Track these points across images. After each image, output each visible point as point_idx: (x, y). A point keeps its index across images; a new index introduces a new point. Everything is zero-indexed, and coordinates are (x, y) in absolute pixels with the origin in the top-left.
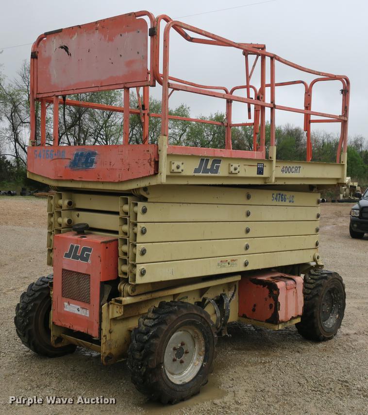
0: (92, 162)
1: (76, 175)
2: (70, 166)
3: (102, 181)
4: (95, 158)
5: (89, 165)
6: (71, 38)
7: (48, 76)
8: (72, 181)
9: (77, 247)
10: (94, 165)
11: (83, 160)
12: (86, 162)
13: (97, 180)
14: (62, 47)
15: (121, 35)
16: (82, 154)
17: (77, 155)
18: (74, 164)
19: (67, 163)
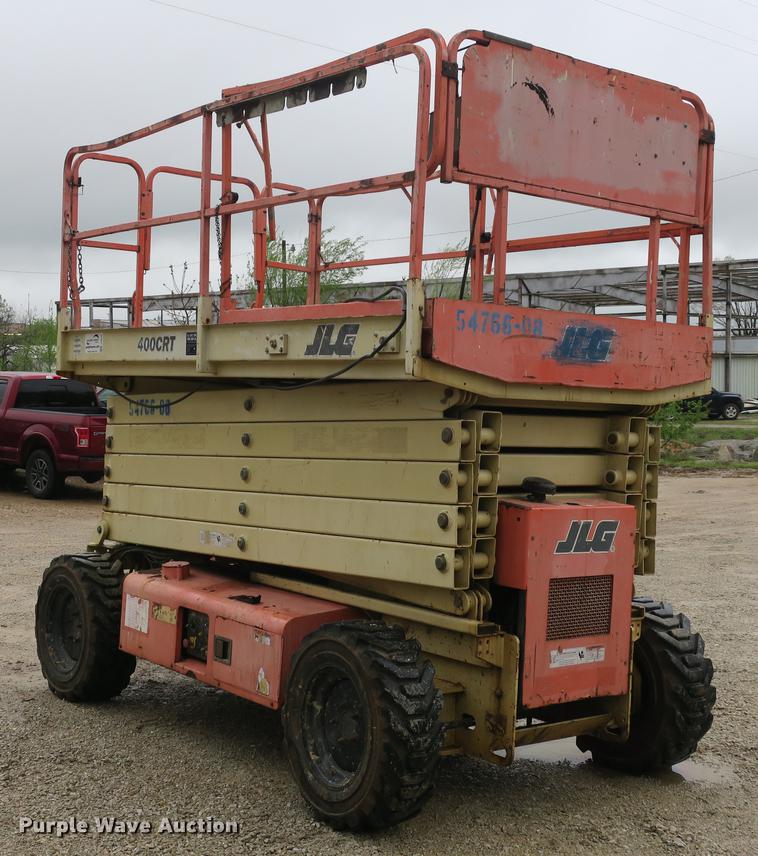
0: (605, 350)
1: (568, 374)
2: (555, 354)
3: (624, 387)
4: (611, 342)
5: (597, 355)
6: (555, 76)
7: (491, 137)
8: (560, 386)
9: (587, 526)
10: (608, 355)
11: (585, 344)
12: (592, 348)
13: (613, 386)
14: (532, 87)
15: (658, 119)
16: (582, 332)
17: (570, 332)
18: (565, 351)
19: (549, 347)
